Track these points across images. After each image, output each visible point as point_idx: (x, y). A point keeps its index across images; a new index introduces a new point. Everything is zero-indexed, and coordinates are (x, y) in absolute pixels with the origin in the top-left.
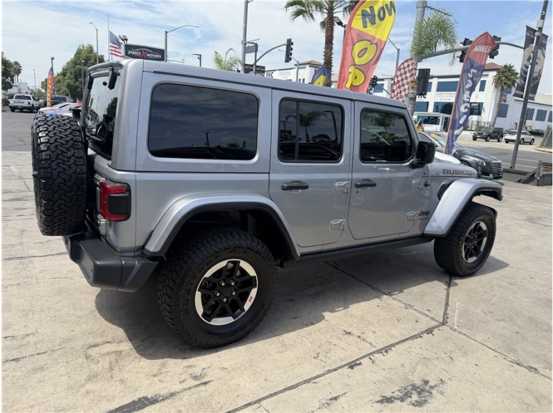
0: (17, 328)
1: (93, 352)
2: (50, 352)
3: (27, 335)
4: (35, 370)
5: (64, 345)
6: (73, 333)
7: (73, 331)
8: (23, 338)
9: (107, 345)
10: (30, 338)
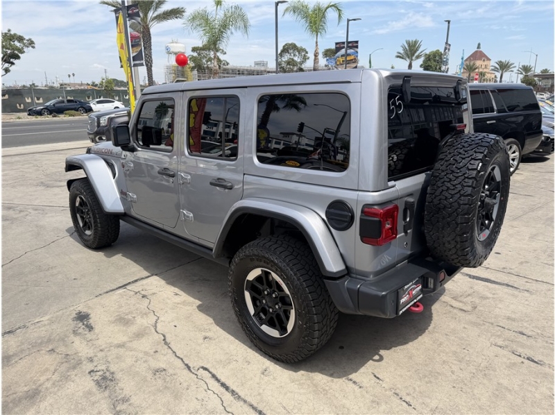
0: (505, 360)
1: (468, 308)
2: (495, 324)
3: (501, 347)
4: (514, 320)
5: (482, 322)
6: (466, 326)
7: (464, 328)
8: (507, 347)
9: (454, 306)
10: (500, 343)
